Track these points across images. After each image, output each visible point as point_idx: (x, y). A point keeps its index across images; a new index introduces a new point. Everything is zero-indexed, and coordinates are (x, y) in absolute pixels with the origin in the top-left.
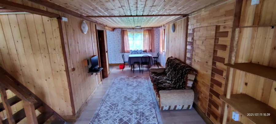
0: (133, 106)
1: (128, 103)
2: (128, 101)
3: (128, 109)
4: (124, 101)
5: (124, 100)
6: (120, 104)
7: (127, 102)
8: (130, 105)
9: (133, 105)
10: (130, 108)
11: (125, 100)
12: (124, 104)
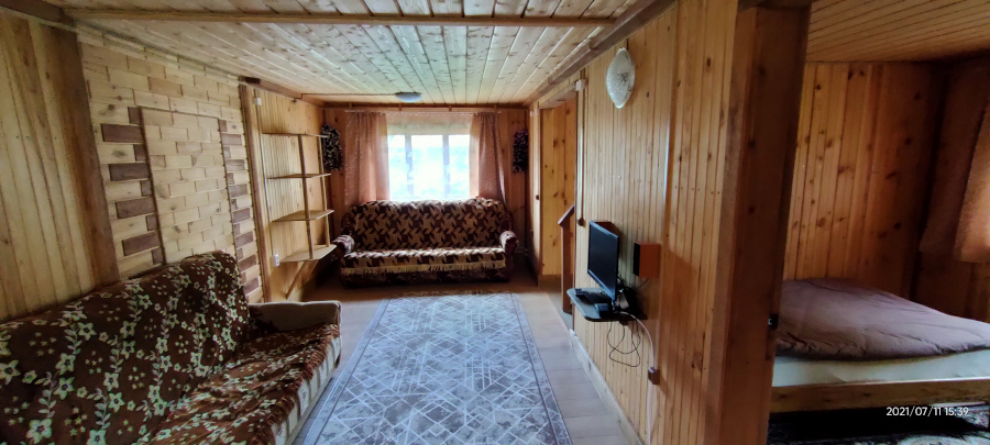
0: (423, 385)
1: (440, 397)
2: (439, 405)
3: (439, 374)
4: (457, 403)
5: (459, 409)
6: (472, 388)
7: (446, 400)
8: (433, 387)
9: (421, 390)
10: (432, 379)
11: (453, 409)
12: (454, 393)
